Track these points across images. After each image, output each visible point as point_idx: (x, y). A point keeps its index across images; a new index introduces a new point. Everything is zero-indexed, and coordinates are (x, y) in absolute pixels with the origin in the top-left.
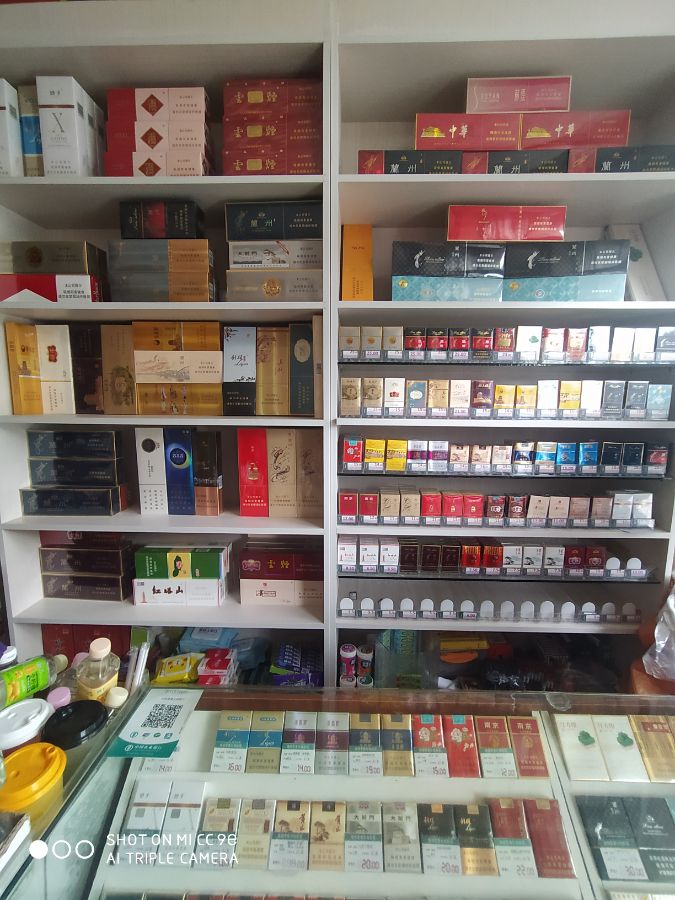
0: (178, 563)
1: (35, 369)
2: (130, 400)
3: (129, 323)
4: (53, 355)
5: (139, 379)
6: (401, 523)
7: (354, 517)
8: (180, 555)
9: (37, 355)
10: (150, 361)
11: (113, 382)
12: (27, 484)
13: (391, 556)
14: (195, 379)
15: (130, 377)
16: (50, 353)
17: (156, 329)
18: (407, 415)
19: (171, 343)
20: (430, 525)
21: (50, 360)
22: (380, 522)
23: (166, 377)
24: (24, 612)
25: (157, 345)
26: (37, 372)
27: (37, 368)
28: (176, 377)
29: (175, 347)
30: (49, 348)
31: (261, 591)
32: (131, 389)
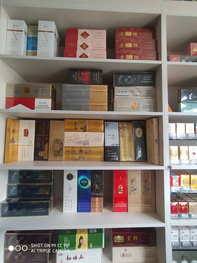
0: (81, 240)
1: (17, 140)
2: (61, 154)
3: (63, 120)
4: (26, 133)
5: (66, 144)
7: (177, 215)
8: (83, 235)
9: (19, 134)
10: (72, 136)
11: (54, 146)
14: (91, 144)
15: (62, 143)
16: (25, 133)
17: (75, 122)
19: (82, 128)
21: (25, 136)
22: (190, 218)
23: (78, 144)
25: (75, 130)
26: (17, 141)
27: (18, 140)
28: (83, 144)
29: (83, 130)
30: (25, 130)
31: (123, 254)
32: (62, 149)
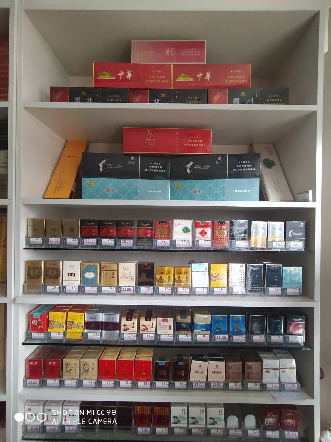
6: (80, 386)
7: (38, 381)
20: (105, 388)
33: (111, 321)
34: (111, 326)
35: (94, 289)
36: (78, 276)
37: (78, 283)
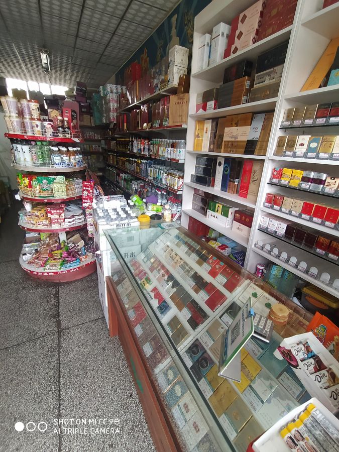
0: (218, 208)
2: (221, 147)
3: (226, 117)
5: (224, 139)
6: (290, 213)
7: (270, 205)
8: (220, 205)
9: (203, 131)
10: (228, 132)
11: (218, 140)
12: (194, 173)
13: (281, 228)
15: (222, 138)
16: (206, 130)
17: (232, 118)
18: (305, 156)
19: (235, 124)
20: (303, 219)
21: (206, 133)
22: (280, 211)
23: (232, 138)
24: (187, 210)
25: (231, 126)
26: (203, 137)
27: (202, 135)
28: (234, 138)
30: (206, 128)
31: (238, 228)
32: (222, 143)
33: (320, 178)
34: (318, 181)
35: (314, 155)
36: (305, 146)
37: (305, 150)
